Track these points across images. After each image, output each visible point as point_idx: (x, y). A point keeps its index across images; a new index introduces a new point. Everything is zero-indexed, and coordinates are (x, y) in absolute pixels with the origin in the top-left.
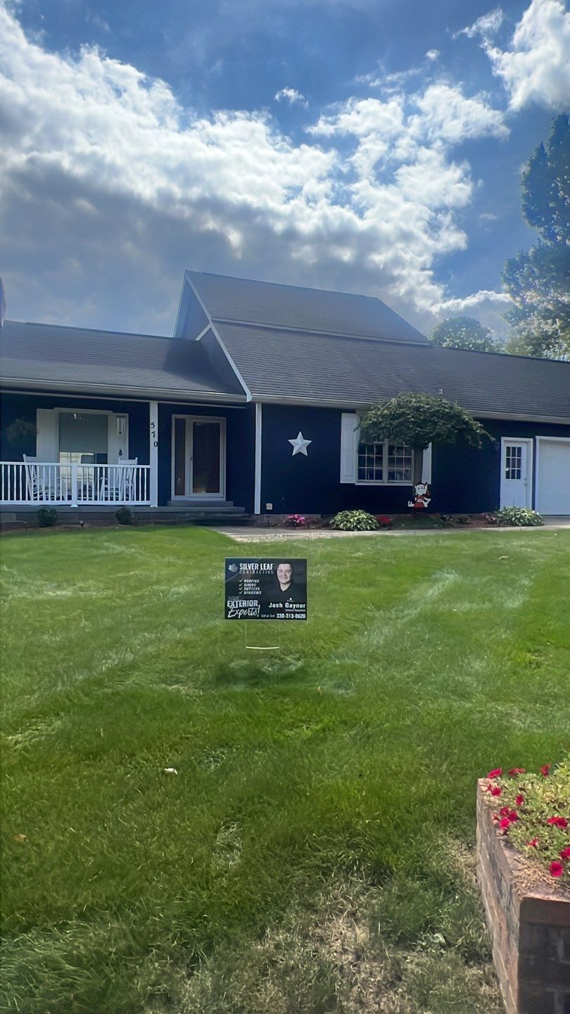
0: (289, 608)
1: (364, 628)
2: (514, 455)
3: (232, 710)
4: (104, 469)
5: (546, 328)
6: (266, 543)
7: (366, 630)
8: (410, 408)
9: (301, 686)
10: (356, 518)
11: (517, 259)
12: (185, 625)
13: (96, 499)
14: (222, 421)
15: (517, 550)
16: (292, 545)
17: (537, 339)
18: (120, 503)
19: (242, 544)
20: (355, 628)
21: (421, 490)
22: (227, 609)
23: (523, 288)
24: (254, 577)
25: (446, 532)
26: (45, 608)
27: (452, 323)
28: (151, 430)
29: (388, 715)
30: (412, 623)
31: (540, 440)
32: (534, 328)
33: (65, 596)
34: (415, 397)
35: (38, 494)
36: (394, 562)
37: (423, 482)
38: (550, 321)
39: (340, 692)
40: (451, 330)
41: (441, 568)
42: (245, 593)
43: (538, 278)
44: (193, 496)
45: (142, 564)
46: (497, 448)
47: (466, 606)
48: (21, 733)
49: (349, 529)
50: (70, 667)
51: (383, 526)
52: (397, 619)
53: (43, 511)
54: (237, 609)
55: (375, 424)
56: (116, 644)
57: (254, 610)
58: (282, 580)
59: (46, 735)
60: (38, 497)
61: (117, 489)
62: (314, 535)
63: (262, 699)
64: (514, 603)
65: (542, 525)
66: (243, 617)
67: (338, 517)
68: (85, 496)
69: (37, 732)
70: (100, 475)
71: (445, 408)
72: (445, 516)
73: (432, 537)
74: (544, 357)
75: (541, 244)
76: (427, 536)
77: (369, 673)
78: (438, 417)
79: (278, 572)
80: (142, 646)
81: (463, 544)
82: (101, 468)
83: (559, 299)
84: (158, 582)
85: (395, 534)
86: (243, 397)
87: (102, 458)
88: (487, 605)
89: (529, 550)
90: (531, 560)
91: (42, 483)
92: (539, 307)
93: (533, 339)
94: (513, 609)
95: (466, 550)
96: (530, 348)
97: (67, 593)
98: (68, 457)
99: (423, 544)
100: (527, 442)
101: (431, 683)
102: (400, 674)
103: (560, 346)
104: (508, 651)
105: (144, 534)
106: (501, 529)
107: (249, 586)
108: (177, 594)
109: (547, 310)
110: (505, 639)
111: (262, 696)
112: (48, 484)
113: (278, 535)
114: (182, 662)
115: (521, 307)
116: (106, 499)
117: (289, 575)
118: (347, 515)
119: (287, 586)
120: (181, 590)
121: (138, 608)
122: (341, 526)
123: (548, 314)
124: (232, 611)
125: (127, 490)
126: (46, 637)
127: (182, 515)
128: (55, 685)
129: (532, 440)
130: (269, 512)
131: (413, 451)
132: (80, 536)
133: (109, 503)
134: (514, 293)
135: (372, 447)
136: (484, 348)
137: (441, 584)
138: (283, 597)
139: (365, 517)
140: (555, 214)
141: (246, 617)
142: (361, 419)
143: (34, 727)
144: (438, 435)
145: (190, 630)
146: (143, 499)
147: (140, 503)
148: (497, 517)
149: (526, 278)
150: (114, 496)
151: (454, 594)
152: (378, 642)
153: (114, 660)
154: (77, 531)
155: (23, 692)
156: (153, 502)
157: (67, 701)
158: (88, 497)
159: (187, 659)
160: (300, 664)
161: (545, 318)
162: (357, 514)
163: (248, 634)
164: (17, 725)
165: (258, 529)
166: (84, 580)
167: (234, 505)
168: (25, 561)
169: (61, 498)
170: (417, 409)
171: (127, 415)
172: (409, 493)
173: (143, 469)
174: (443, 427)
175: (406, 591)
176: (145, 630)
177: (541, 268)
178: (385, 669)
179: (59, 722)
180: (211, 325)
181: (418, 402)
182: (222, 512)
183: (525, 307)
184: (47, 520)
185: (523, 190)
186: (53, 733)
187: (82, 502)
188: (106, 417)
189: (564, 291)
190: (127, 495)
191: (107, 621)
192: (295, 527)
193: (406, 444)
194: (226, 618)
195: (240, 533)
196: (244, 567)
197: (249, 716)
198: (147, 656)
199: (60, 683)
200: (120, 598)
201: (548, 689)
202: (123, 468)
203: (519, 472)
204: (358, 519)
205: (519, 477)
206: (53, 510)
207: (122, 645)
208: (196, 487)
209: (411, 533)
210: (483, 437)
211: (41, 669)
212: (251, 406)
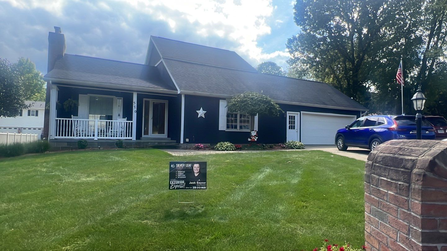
0: (198, 184)
1: (231, 193)
2: (292, 119)
3: (173, 231)
4: (111, 122)
5: (304, 67)
6: (186, 156)
7: (232, 194)
8: (249, 98)
9: (204, 219)
10: (226, 145)
11: (292, 38)
12: (149, 193)
13: (106, 136)
14: (166, 102)
15: (295, 159)
16: (197, 157)
17: (300, 71)
18: (118, 138)
19: (176, 156)
20: (228, 193)
21: (254, 133)
22: (170, 185)
23: (294, 51)
24: (183, 170)
25: (265, 152)
26: (81, 186)
27: (265, 63)
28: (134, 105)
29: (244, 231)
30: (252, 190)
31: (303, 113)
32: (299, 67)
33: (91, 181)
34: (251, 94)
35: (78, 134)
36: (243, 164)
37: (255, 130)
38: (305, 65)
39: (222, 221)
40: (265, 67)
41: (264, 166)
42: (178, 177)
43: (300, 47)
44: (152, 135)
45: (128, 166)
46: (285, 116)
47: (275, 182)
48: (69, 246)
49: (223, 150)
50: (94, 213)
51: (237, 149)
52: (245, 188)
53: (80, 141)
54: (175, 185)
55: (234, 105)
56: (116, 202)
57: (182, 185)
58: (195, 171)
59: (82, 246)
60: (78, 135)
61: (117, 132)
62: (207, 153)
63: (186, 226)
64: (295, 181)
65: (304, 149)
66: (177, 188)
67: (218, 145)
68: (101, 135)
69: (77, 245)
70: (109, 125)
71: (264, 98)
72: (264, 145)
73: (259, 153)
74: (303, 79)
75: (301, 33)
76: (257, 153)
77: (234, 213)
78: (261, 102)
79: (194, 168)
80: (129, 203)
81: (272, 157)
82: (109, 122)
83: (309, 56)
84: (136, 174)
85: (243, 152)
86: (175, 91)
87: (110, 117)
88: (284, 182)
89: (300, 159)
90: (301, 163)
91: (80, 128)
92: (301, 59)
93: (298, 72)
94: (295, 184)
95: (274, 159)
96: (297, 75)
97: (92, 179)
98: (93, 117)
99: (255, 156)
100: (297, 114)
101: (262, 216)
102: (248, 213)
103: (309, 75)
104: (294, 201)
105: (130, 152)
106: (287, 150)
107: (180, 174)
108: (145, 179)
109: (304, 60)
110: (292, 196)
111: (186, 224)
112: (83, 129)
113: (191, 153)
114: (149, 210)
115: (293, 58)
116: (111, 136)
117: (198, 169)
118: (222, 144)
119: (198, 174)
120: (147, 177)
121: (127, 186)
122: (219, 149)
123: (304, 62)
124: (172, 186)
125: (122, 132)
126: (82, 200)
127: (147, 144)
128: (87, 222)
129: (299, 113)
130: (187, 142)
131: (250, 117)
132: (99, 153)
133: (113, 138)
134: (291, 52)
135: (233, 114)
136: (278, 75)
137: (264, 173)
138: (196, 179)
139: (230, 145)
140: (307, 21)
141: (179, 188)
142: (228, 102)
143: (76, 243)
144: (261, 110)
145: (152, 195)
146: (129, 136)
147: (128, 138)
148: (286, 145)
149: (295, 46)
150: (115, 135)
151: (269, 178)
152: (238, 199)
153: (115, 210)
154: (97, 151)
155: (71, 226)
156: (134, 138)
157: (93, 229)
158: (102, 136)
159: (151, 208)
160: (203, 209)
161: (303, 63)
162: (227, 144)
163: (180, 197)
164: (67, 242)
165: (182, 150)
166: (100, 173)
167: (171, 140)
168: (72, 164)
169: (89, 135)
170: (252, 99)
171: (122, 98)
172: (248, 135)
173: (129, 123)
174: (263, 107)
175: (249, 177)
176: (131, 195)
177: (301, 42)
178: (242, 211)
179: (89, 240)
180: (162, 60)
181: (253, 95)
182: (165, 143)
183: (295, 58)
184: (82, 146)
185: (294, 11)
186: (85, 245)
187: (100, 138)
188: (112, 99)
189: (311, 52)
190: (121, 135)
191: (112, 192)
192: (199, 149)
193: (248, 114)
194: (169, 189)
195: (174, 152)
196: (178, 165)
197: (181, 233)
198: (131, 208)
199: (89, 222)
200: (118, 181)
201: (311, 217)
202: (119, 122)
203: (294, 126)
204: (227, 146)
205: (294, 129)
206: (85, 141)
207: (119, 202)
208: (154, 131)
209: (250, 152)
210: (279, 111)
211: (79, 215)
212: (180, 95)
